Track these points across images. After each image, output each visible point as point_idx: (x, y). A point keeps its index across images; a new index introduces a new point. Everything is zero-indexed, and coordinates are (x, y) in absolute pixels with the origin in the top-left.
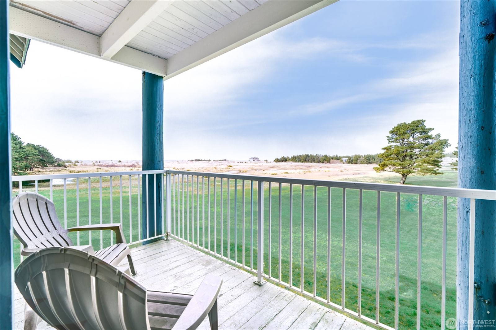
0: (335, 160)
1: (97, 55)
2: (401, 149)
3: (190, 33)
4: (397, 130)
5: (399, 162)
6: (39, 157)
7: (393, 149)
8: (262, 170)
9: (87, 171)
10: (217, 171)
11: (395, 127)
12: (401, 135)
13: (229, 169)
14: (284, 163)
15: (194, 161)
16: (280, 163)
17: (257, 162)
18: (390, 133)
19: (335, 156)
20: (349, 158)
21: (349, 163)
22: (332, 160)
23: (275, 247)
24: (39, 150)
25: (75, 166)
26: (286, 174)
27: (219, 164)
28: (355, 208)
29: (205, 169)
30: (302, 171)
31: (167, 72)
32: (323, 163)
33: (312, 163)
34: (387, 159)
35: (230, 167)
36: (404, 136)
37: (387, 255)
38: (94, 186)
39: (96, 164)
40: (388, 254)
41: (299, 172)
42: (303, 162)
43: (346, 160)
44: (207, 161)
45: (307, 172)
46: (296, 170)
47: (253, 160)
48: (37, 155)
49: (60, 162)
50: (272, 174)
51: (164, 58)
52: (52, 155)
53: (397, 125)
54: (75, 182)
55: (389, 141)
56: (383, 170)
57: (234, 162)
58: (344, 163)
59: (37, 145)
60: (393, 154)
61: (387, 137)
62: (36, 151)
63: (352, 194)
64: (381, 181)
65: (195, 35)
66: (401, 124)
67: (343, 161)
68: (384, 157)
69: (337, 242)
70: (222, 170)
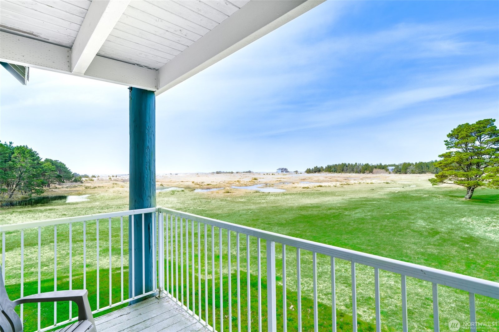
0: (379, 170)
1: (67, 71)
2: (464, 156)
3: (178, 36)
4: (457, 132)
5: (462, 172)
6: (57, 172)
7: (454, 156)
8: (291, 182)
9: (103, 187)
10: (240, 185)
11: (454, 129)
12: (463, 138)
13: (254, 182)
14: (317, 174)
15: (215, 174)
16: (313, 174)
17: (286, 173)
18: (448, 137)
19: (379, 164)
20: (397, 166)
21: (396, 173)
22: (375, 170)
23: (307, 284)
24: (56, 166)
25: (92, 182)
26: (319, 188)
27: (243, 176)
28: (408, 232)
29: (227, 183)
30: (338, 184)
31: (158, 86)
32: (364, 173)
33: (351, 174)
34: (446, 169)
35: (255, 180)
36: (468, 139)
37: (456, 300)
38: (108, 203)
39: (113, 178)
40: (458, 298)
41: (335, 185)
42: (339, 173)
43: (393, 169)
44: (229, 173)
45: (345, 185)
46: (332, 183)
47: (282, 172)
48: (54, 170)
49: (77, 178)
50: (303, 188)
51: (155, 69)
52: (69, 170)
53: (457, 127)
54: (89, 199)
55: (447, 146)
56: (442, 182)
57: (259, 174)
58: (390, 173)
59: (55, 160)
60: (453, 162)
61: (445, 141)
62: (53, 167)
63: (402, 213)
64: (439, 195)
65: (185, 38)
66: (462, 125)
67: (388, 170)
68: (441, 166)
69: (386, 278)
70: (245, 183)
